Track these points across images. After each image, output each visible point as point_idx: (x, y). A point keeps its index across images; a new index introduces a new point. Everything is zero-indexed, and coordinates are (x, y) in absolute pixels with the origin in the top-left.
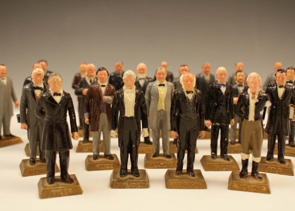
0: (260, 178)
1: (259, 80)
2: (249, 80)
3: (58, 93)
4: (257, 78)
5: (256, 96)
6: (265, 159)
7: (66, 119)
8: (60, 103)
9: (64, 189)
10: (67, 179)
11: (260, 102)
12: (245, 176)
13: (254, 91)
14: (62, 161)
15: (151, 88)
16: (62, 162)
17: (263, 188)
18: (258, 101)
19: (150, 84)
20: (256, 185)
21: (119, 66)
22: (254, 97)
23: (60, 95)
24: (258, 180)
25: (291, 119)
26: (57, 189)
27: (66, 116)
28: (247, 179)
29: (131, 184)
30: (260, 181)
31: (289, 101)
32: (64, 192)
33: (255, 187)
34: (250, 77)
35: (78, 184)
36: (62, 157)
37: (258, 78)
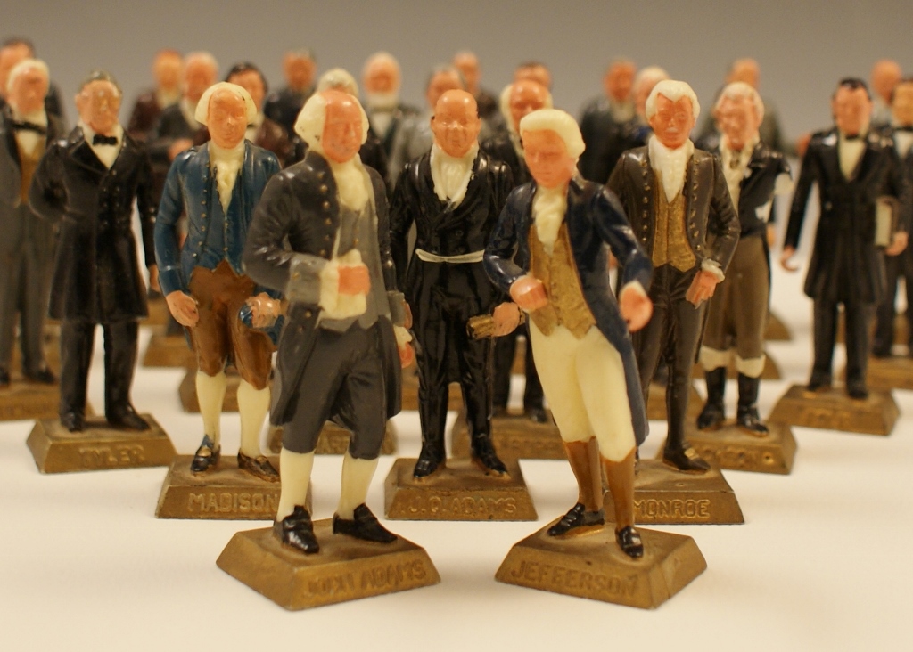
0: (761, 428)
1: (754, 109)
2: (722, 106)
3: (108, 135)
4: (746, 102)
5: (745, 159)
7: (129, 222)
8: (113, 167)
9: (120, 447)
10: (128, 419)
11: (756, 178)
12: (713, 424)
13: (736, 141)
14: (114, 355)
15: (409, 135)
17: (767, 458)
18: (748, 173)
19: (407, 123)
20: (745, 446)
21: (298, 66)
22: (738, 162)
23: (113, 141)
24: (754, 435)
25: (882, 248)
26: (98, 444)
27: (130, 211)
28: (720, 432)
29: (335, 442)
30: (761, 437)
31: (878, 186)
32: (119, 456)
33: (741, 455)
34: (727, 98)
35: (162, 433)
36: (114, 344)
37: (752, 99)
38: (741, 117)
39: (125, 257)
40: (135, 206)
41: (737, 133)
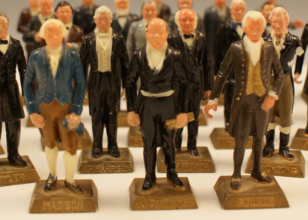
0: (291, 156)
1: (286, 18)
2: (272, 18)
3: (3, 40)
4: (283, 15)
5: (282, 41)
6: (304, 132)
7: (15, 77)
8: (6, 54)
9: (14, 175)
10: (17, 162)
11: (288, 49)
12: (270, 154)
13: (278, 33)
14: (10, 135)
15: (135, 29)
16: (10, 137)
17: (294, 170)
18: (284, 47)
19: (134, 24)
20: (284, 165)
22: (279, 42)
23: (6, 42)
24: (288, 159)
26: (5, 174)
27: (15, 71)
28: (272, 158)
29: (108, 167)
30: (291, 160)
32: (14, 180)
33: (283, 169)
34: (274, 14)
35: (33, 167)
36: (10, 130)
37: (285, 15)
38: (281, 23)
39: (14, 93)
40: (17, 69)
41: (279, 29)
